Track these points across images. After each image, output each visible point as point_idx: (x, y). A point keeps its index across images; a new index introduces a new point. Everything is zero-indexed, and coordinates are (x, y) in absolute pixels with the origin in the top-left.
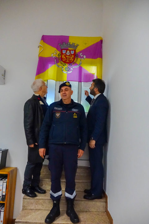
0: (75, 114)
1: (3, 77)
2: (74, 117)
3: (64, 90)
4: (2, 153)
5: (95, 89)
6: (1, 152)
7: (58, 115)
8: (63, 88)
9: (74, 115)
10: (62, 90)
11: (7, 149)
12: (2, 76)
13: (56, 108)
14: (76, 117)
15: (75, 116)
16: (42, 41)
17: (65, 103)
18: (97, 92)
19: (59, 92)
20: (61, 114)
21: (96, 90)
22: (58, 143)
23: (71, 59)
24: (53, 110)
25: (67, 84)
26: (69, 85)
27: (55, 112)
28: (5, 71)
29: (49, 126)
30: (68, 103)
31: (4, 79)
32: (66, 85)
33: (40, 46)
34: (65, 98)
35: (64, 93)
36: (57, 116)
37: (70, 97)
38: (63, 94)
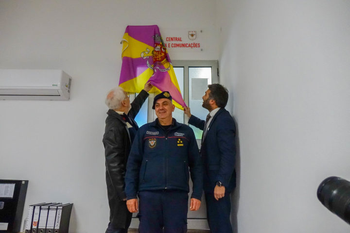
0: (179, 140)
1: (68, 89)
2: (178, 145)
3: (161, 105)
4: (63, 209)
5: (211, 101)
6: (62, 207)
7: (152, 143)
8: (160, 102)
9: (178, 142)
10: (157, 104)
11: (71, 203)
12: (66, 88)
13: (148, 132)
14: (182, 145)
15: (180, 143)
16: (127, 34)
17: (163, 124)
18: (214, 106)
19: (154, 108)
20: (157, 142)
21: (212, 103)
22: (154, 188)
23: (158, 57)
24: (145, 135)
25: (166, 94)
26: (169, 96)
27: (148, 139)
28: (70, 80)
29: (139, 162)
30: (168, 124)
31: (69, 91)
32: (165, 97)
33: (124, 41)
34: (163, 117)
35: (161, 108)
36: (150, 145)
37: (171, 114)
38: (161, 110)
